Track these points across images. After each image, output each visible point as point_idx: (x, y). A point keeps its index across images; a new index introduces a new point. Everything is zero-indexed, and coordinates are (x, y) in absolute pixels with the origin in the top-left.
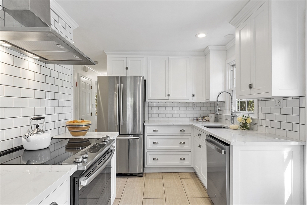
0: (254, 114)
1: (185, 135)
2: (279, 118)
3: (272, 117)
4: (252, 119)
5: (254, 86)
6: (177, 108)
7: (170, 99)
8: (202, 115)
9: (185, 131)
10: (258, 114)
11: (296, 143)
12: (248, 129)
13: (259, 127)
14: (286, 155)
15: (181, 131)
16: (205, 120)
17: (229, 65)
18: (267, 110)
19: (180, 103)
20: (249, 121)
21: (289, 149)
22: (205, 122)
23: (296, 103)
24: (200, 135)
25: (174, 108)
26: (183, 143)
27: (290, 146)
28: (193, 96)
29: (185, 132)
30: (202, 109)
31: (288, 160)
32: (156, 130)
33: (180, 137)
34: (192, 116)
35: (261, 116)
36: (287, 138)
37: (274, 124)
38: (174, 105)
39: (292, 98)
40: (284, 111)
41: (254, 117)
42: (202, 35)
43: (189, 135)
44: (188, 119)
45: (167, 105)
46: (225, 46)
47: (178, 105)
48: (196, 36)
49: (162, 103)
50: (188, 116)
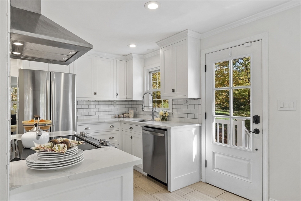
0: (169, 109)
1: (114, 130)
2: (186, 111)
3: (182, 111)
4: (168, 113)
5: (175, 91)
6: (100, 106)
7: (97, 98)
8: (122, 112)
9: (114, 126)
10: (172, 110)
11: (197, 125)
12: (166, 120)
13: (173, 118)
14: (193, 132)
15: (110, 127)
16: (126, 116)
17: (147, 71)
18: (179, 107)
19: (102, 101)
20: (167, 115)
21: (194, 129)
22: (126, 118)
23: (196, 102)
24: (131, 128)
25: (97, 106)
26: (112, 138)
27: (195, 127)
28: (117, 95)
29: (114, 128)
30: (122, 106)
31: (194, 135)
32: (87, 128)
33: (109, 133)
34: (113, 113)
35: (175, 111)
36: (191, 123)
37: (183, 115)
38: (97, 103)
39: (194, 99)
40: (190, 107)
41: (170, 111)
42: (133, 46)
43: (118, 130)
44: (110, 117)
45: (90, 103)
46: (144, 55)
47: (100, 103)
48: (128, 45)
49: (85, 101)
50: (110, 113)
